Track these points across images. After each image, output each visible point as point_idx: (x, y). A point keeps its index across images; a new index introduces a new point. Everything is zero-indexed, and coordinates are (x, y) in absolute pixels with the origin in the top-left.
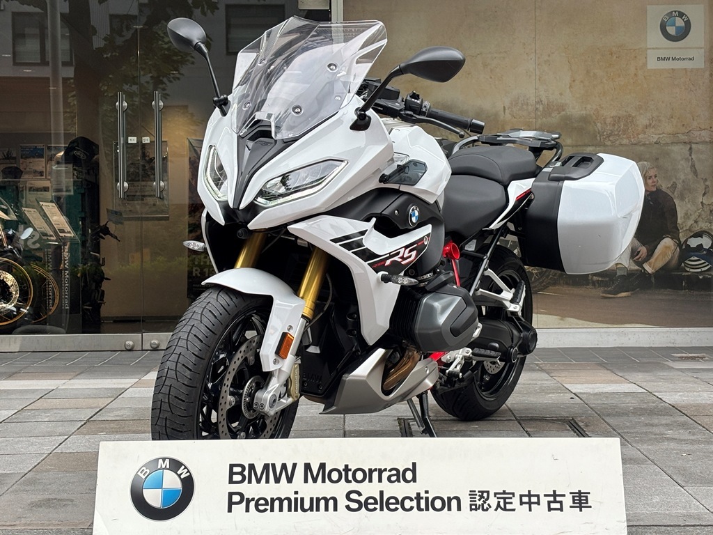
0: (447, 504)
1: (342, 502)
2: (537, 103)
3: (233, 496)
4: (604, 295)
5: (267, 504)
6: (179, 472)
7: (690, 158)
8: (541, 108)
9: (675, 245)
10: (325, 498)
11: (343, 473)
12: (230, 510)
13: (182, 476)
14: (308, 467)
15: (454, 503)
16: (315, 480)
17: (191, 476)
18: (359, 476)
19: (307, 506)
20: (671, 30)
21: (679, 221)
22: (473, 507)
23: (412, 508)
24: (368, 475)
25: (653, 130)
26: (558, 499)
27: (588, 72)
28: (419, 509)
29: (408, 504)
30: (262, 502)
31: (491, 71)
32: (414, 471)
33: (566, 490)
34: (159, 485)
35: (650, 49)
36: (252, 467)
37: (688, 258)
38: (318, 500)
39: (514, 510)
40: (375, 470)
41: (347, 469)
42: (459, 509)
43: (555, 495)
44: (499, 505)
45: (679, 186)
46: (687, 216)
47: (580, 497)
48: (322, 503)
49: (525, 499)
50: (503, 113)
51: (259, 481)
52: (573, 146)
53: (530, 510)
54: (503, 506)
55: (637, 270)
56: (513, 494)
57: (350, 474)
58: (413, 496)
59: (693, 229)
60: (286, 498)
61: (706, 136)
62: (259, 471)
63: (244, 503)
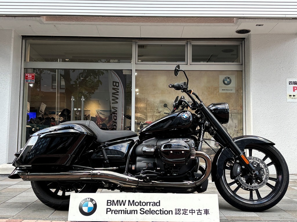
1: (139, 211)
3: (108, 209)
6: (93, 202)
7: (231, 117)
12: (107, 213)
13: (94, 203)
14: (129, 201)
15: (171, 212)
16: (131, 205)
17: (96, 203)
18: (144, 204)
19: (129, 212)
20: (226, 82)
26: (200, 211)
27: (203, 93)
28: (161, 214)
29: (157, 212)
30: (116, 211)
32: (159, 203)
33: (202, 208)
34: (87, 206)
35: (220, 87)
36: (113, 201)
38: (132, 211)
39: (188, 214)
41: (140, 202)
45: (228, 125)
46: (231, 134)
47: (206, 211)
51: (115, 205)
53: (192, 214)
55: (216, 148)
56: (187, 210)
58: (159, 210)
60: (123, 210)
61: (235, 111)
62: (115, 202)
63: (111, 211)
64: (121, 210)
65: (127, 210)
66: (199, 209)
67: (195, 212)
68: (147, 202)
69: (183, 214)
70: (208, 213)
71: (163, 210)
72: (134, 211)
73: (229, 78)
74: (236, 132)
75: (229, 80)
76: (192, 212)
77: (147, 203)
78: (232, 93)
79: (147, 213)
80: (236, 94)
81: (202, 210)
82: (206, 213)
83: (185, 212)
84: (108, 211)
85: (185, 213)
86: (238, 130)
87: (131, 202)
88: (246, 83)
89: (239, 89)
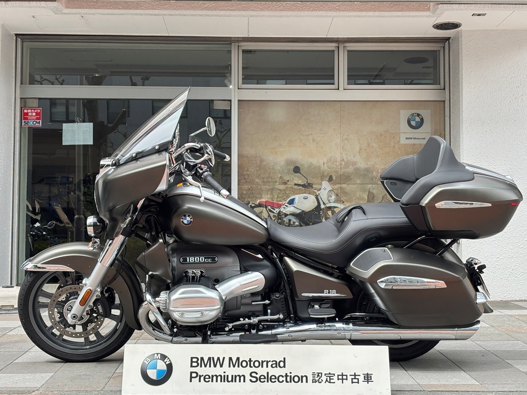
0: (301, 379)
1: (248, 378)
2: (341, 161)
3: (193, 374)
5: (209, 378)
6: (165, 361)
8: (343, 163)
10: (239, 375)
11: (249, 363)
12: (191, 381)
13: (167, 363)
14: (230, 359)
15: (304, 379)
16: (234, 366)
17: (171, 363)
18: (257, 364)
19: (230, 379)
20: (413, 123)
22: (314, 381)
23: (283, 381)
24: (261, 364)
26: (357, 377)
27: (369, 145)
28: (287, 382)
29: (281, 379)
30: (207, 377)
31: (317, 143)
32: (284, 362)
33: (361, 373)
34: (155, 367)
36: (202, 359)
38: (236, 376)
39: (334, 383)
40: (265, 361)
41: (250, 361)
42: (307, 382)
43: (355, 375)
44: (327, 380)
47: (368, 376)
48: (238, 378)
49: (340, 377)
50: (323, 166)
51: (205, 366)
52: (360, 184)
53: (343, 383)
54: (329, 381)
56: (334, 374)
57: (252, 363)
58: (284, 375)
60: (219, 375)
62: (206, 361)
63: (198, 377)
64: (216, 375)
65: (228, 376)
66: (355, 373)
67: (347, 379)
68: (262, 361)
69: (325, 382)
70: (371, 379)
71: (291, 374)
72: (240, 377)
73: (418, 115)
75: (420, 120)
76: (343, 379)
79: (262, 380)
81: (360, 375)
82: (368, 379)
83: (330, 379)
84: (193, 376)
87: (234, 360)
88: (451, 125)
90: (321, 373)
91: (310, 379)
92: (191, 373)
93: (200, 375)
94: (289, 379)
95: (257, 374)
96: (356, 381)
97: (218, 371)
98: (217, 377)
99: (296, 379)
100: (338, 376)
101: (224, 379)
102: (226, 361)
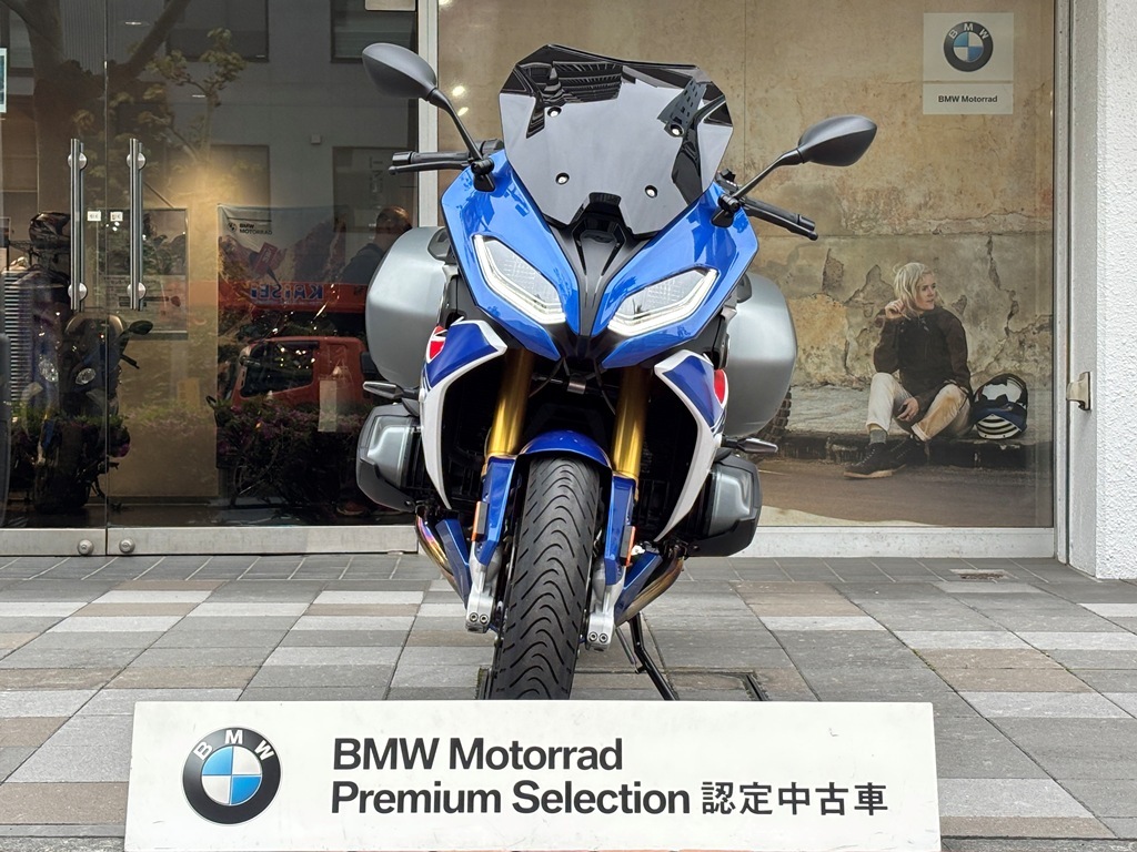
0: (668, 802)
1: (509, 798)
3: (341, 788)
4: (850, 474)
5: (392, 800)
6: (258, 750)
7: (989, 257)
9: (962, 395)
10: (481, 792)
11: (510, 754)
12: (335, 809)
13: (263, 757)
14: (456, 744)
15: (679, 801)
16: (466, 765)
17: (275, 756)
18: (535, 758)
19: (454, 803)
20: (962, 53)
21: (970, 358)
22: (708, 807)
23: (614, 808)
24: (548, 758)
25: (930, 212)
26: (837, 795)
28: (626, 810)
29: (608, 802)
30: (385, 797)
32: (618, 752)
33: (850, 781)
34: (226, 769)
35: (927, 82)
36: (370, 743)
37: (983, 417)
38: (471, 795)
39: (770, 812)
40: (559, 750)
41: (516, 748)
42: (686, 810)
43: (832, 790)
44: (746, 805)
45: (971, 302)
46: (982, 350)
47: (870, 792)
48: (478, 799)
49: (788, 796)
51: (380, 765)
53: (795, 812)
54: (753, 807)
55: (902, 435)
56: (769, 788)
57: (521, 755)
58: (617, 789)
59: (991, 372)
60: (422, 792)
61: (1015, 223)
62: (381, 749)
63: (358, 799)
64: (411, 793)
65: (447, 794)
66: (832, 784)
67: (807, 802)
68: (552, 750)
69: (743, 812)
70: (881, 802)
71: (637, 789)
72: (484, 796)
73: (978, 28)
74: (1015, 339)
75: (980, 44)
76: (794, 802)
77: (553, 752)
78: (993, 117)
79: (552, 806)
80: (1018, 123)
81: (846, 791)
82: (871, 803)
83: (757, 802)
84: (341, 794)
85: (755, 805)
86: (1024, 331)
87: (467, 747)
88: (1074, 58)
89: (1038, 94)
90: (731, 785)
91: (696, 801)
92: (337, 785)
93: (363, 793)
94: (635, 801)
95: (535, 786)
96: (836, 806)
97: (419, 778)
98: (414, 796)
99: (655, 802)
100: (781, 791)
101: (437, 801)
102: (444, 751)
